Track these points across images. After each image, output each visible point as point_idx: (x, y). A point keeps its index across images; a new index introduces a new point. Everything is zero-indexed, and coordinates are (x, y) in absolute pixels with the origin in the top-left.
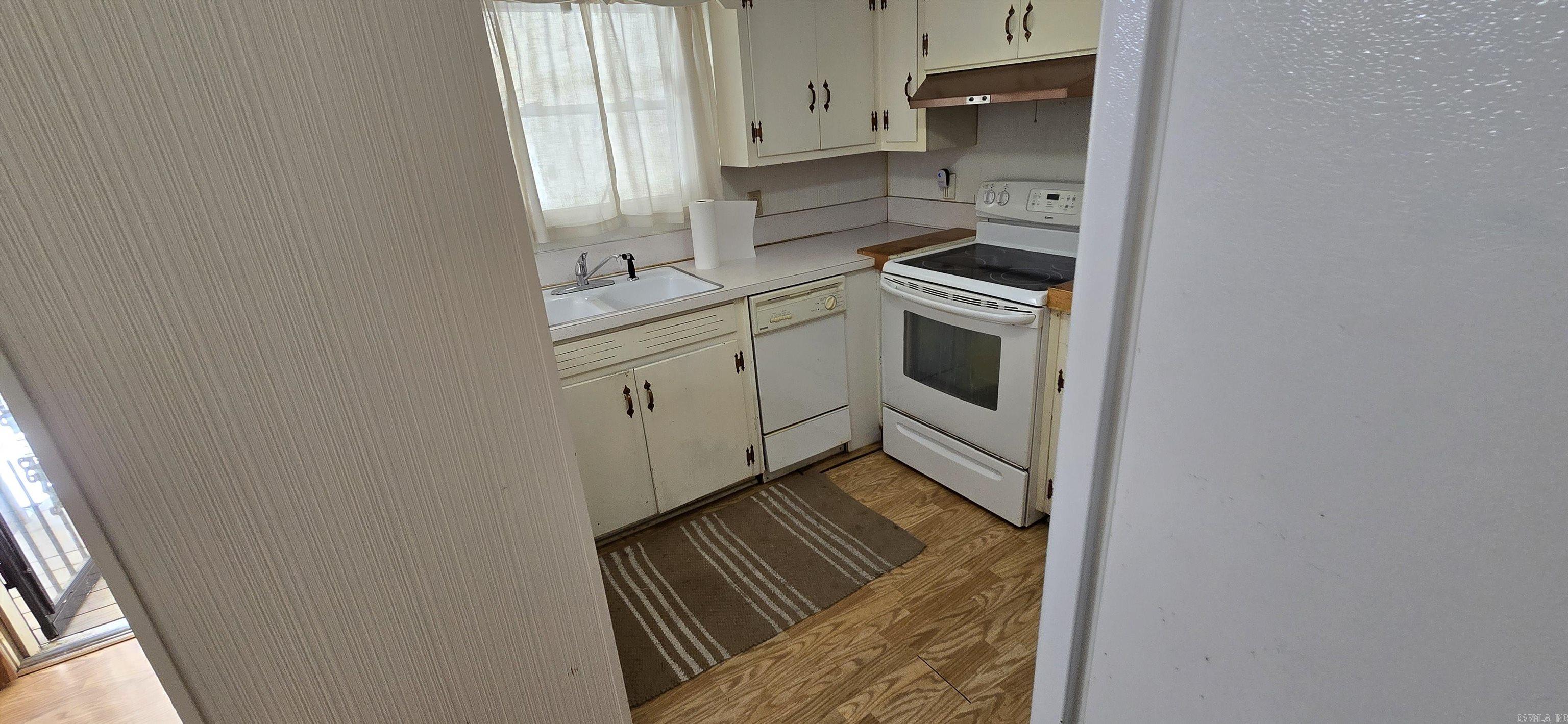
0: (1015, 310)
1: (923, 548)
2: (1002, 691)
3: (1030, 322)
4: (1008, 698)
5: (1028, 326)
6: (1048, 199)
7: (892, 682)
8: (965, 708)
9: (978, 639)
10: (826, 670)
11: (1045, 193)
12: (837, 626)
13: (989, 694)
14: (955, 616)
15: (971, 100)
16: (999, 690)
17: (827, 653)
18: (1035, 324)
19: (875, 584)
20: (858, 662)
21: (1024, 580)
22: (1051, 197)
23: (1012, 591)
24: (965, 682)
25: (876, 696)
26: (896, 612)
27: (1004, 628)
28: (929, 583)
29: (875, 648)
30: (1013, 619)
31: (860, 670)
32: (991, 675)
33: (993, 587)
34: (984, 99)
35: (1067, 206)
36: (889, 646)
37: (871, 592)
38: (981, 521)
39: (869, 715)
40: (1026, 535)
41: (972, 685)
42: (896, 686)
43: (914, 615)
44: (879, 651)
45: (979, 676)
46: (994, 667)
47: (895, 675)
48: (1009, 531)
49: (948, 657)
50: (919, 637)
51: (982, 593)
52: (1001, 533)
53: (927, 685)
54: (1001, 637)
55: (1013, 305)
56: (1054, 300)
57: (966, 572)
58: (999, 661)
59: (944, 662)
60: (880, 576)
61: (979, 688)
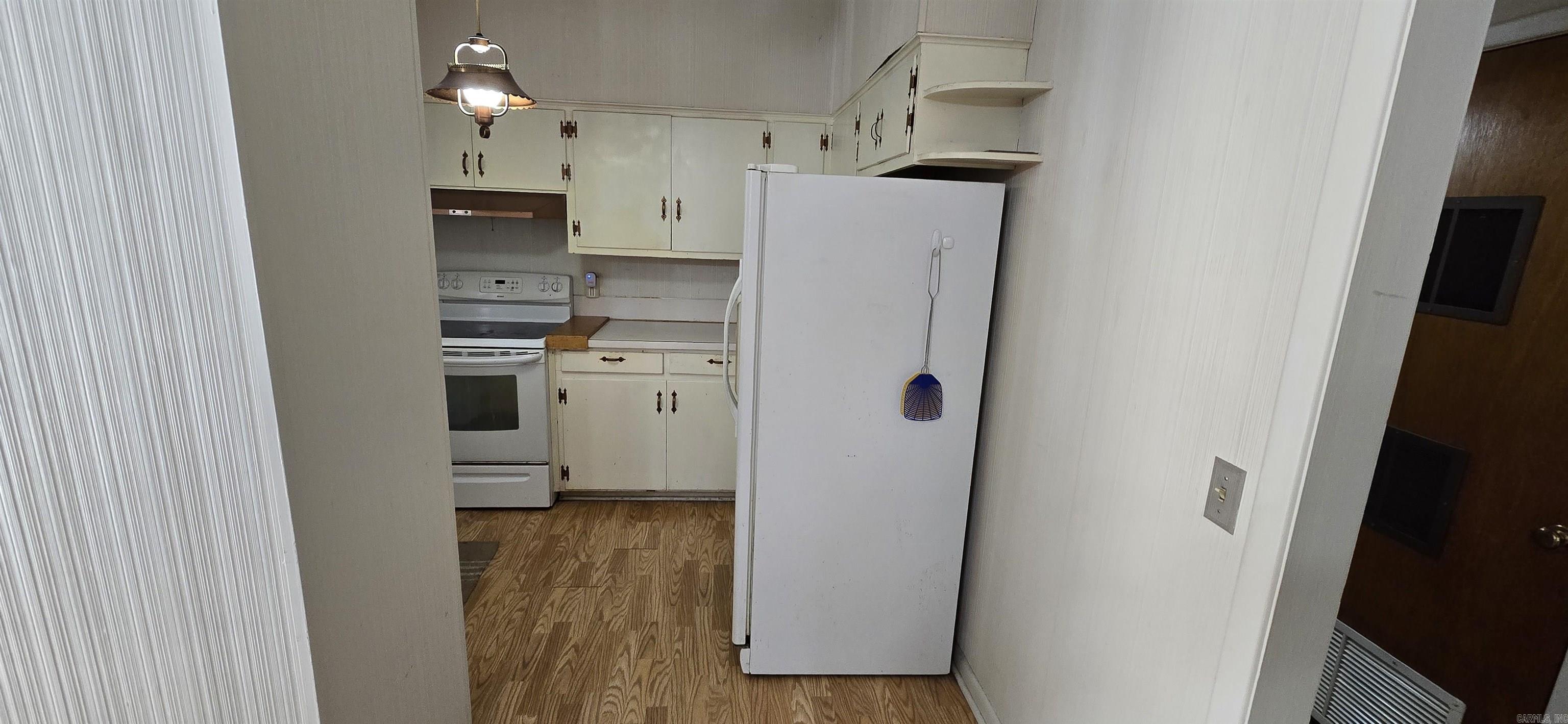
0: (526, 353)
1: (497, 545)
2: (611, 575)
3: (539, 359)
4: (618, 575)
5: (537, 362)
6: (496, 283)
7: (552, 605)
8: (601, 590)
9: (578, 563)
10: (504, 624)
11: (493, 280)
12: (485, 605)
13: (606, 578)
14: (554, 562)
15: (454, 212)
16: (609, 575)
17: (494, 618)
18: (543, 361)
19: (485, 575)
20: (520, 610)
21: (575, 529)
22: (498, 282)
23: (574, 537)
24: (591, 581)
25: (549, 615)
26: (517, 579)
27: (586, 553)
28: (521, 557)
29: (523, 599)
30: (586, 547)
31: (526, 612)
32: (600, 573)
33: (561, 540)
34: (466, 212)
35: (513, 288)
36: (531, 593)
37: (488, 580)
38: (520, 517)
39: (555, 624)
40: (554, 511)
41: (595, 581)
42: (556, 605)
43: (530, 575)
44: (527, 599)
45: (594, 576)
46: (597, 569)
47: (549, 601)
48: (543, 513)
49: (570, 579)
50: (544, 581)
51: (558, 545)
52: (540, 517)
53: (572, 594)
54: (588, 557)
55: (523, 351)
56: (551, 343)
57: (538, 542)
58: (598, 565)
59: (570, 582)
60: (484, 570)
61: (599, 580)
